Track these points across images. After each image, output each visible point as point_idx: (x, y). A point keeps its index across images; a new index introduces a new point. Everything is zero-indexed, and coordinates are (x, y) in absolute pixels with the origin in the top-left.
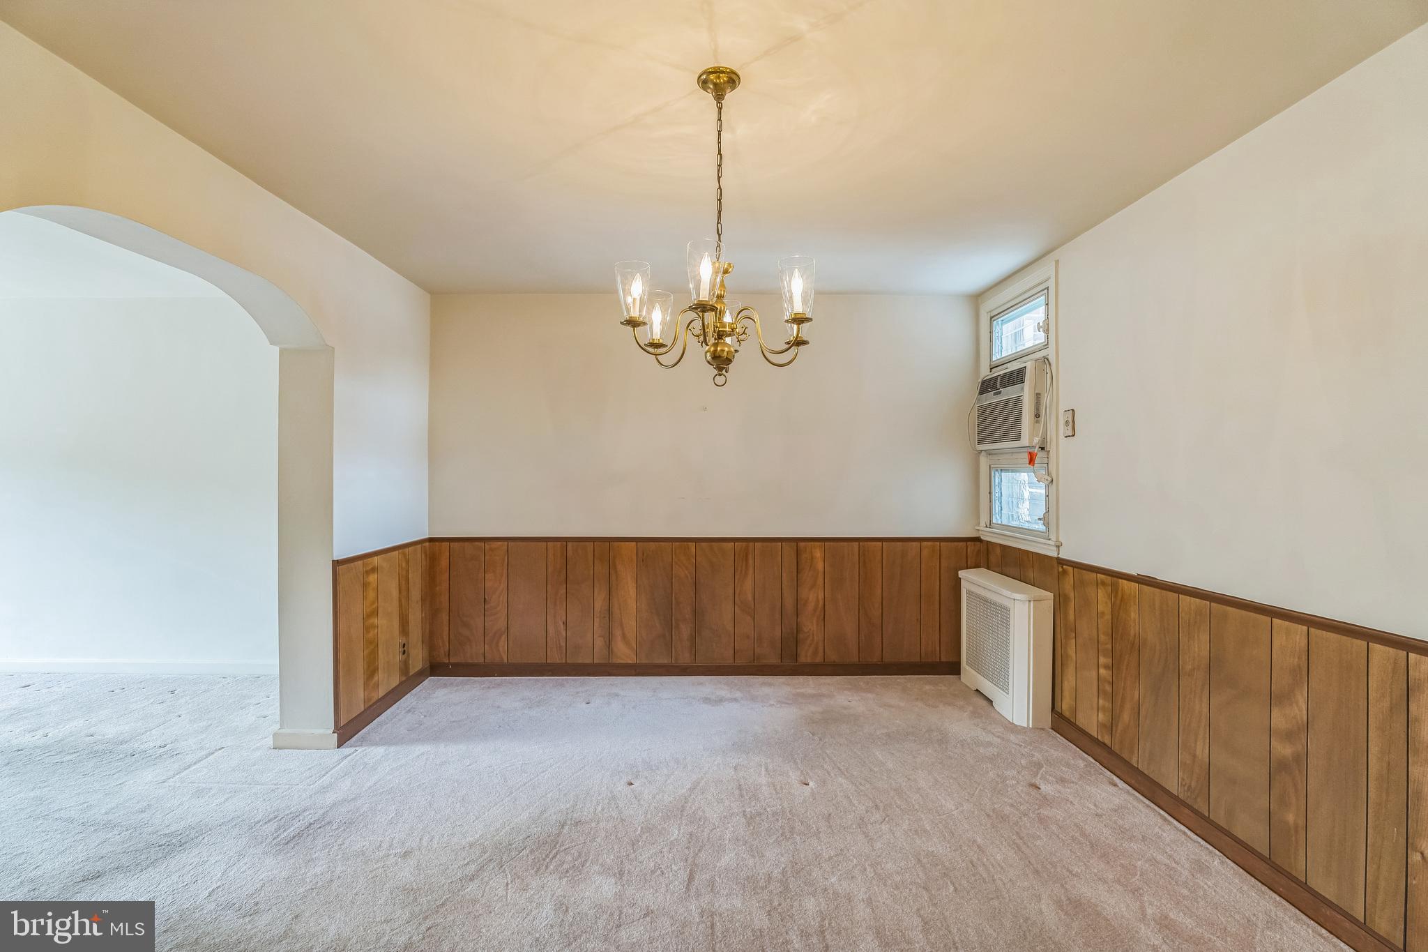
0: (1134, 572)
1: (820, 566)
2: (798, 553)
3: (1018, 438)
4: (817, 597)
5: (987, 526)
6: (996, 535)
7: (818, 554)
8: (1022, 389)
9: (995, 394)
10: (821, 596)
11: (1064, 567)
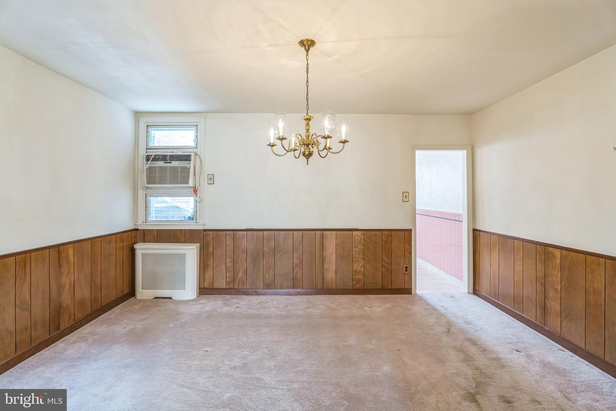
0: (244, 228)
1: (72, 259)
2: (59, 253)
3: (187, 183)
4: (71, 281)
5: (143, 223)
6: (149, 226)
7: (71, 252)
8: (190, 164)
9: (164, 163)
10: (73, 280)
11: (207, 232)
